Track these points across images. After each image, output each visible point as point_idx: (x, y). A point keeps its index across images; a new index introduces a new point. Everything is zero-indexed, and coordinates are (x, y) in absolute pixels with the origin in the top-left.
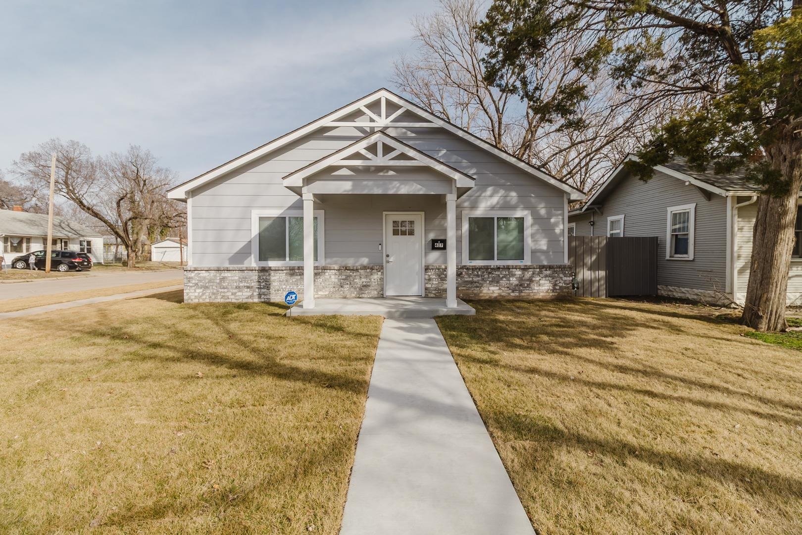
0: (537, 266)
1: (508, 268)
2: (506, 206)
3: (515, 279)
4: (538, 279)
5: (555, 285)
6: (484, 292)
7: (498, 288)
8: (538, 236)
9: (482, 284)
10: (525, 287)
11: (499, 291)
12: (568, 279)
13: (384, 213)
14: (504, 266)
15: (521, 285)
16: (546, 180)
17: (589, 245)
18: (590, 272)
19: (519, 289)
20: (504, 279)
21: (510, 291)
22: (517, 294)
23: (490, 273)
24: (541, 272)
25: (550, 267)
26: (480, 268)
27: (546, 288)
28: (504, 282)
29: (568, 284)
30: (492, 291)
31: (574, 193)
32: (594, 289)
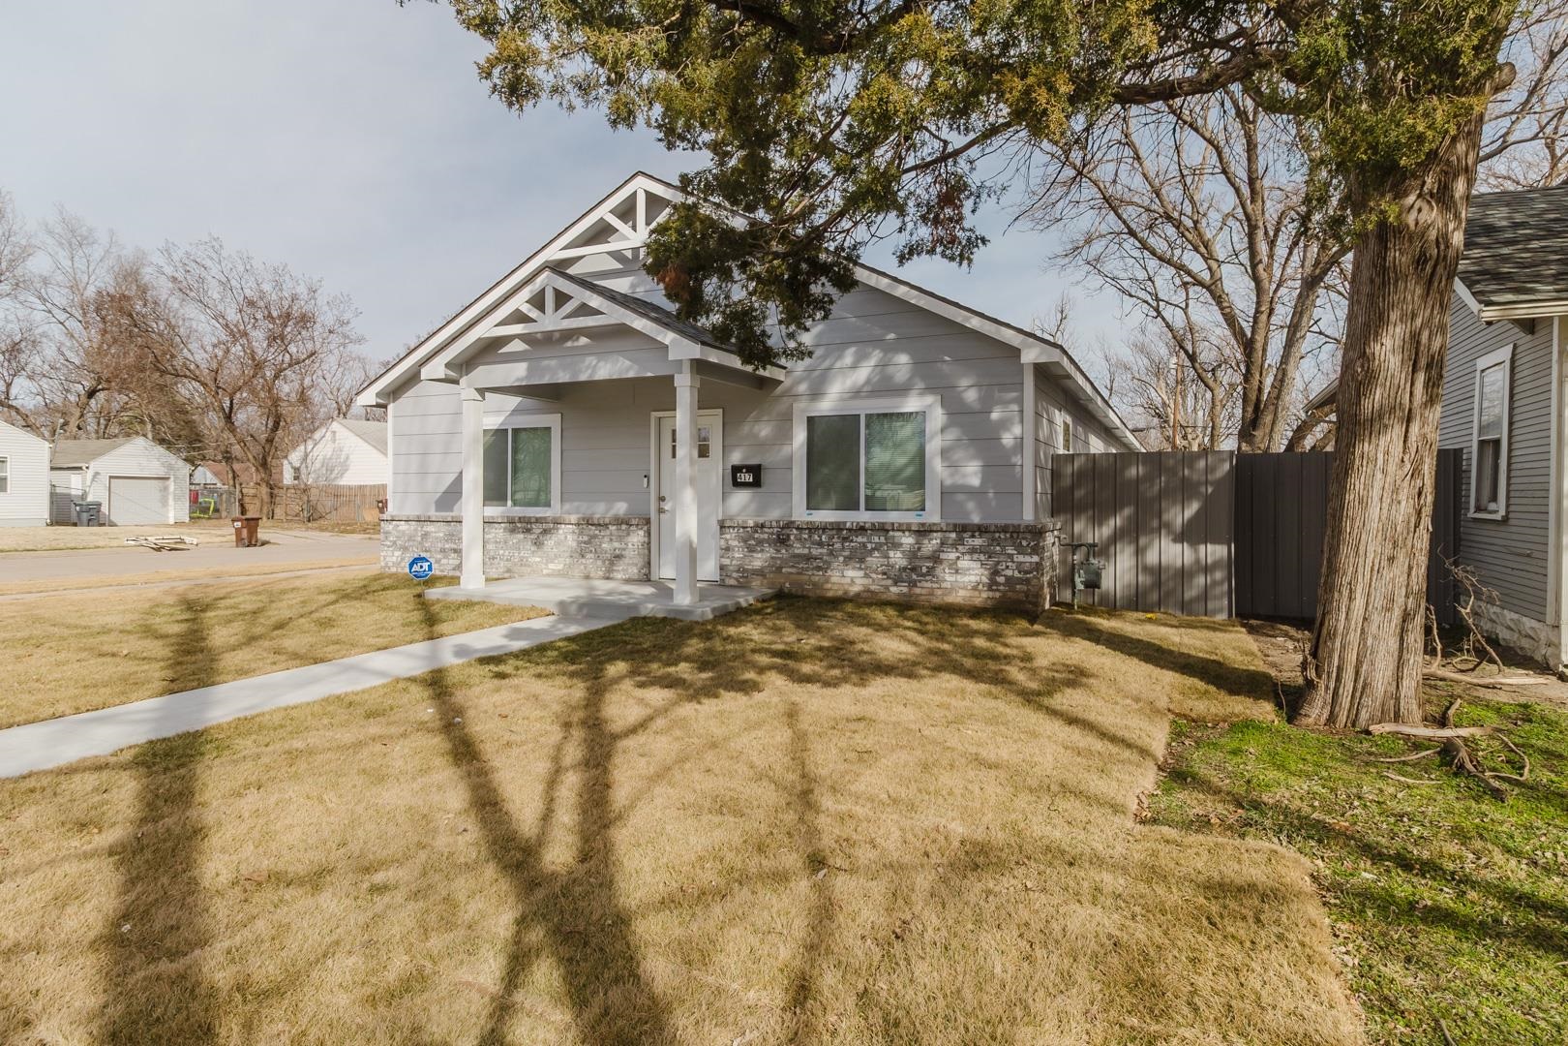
0: (948, 525)
1: (882, 529)
2: (884, 386)
3: (899, 555)
4: (953, 556)
5: (995, 573)
6: (834, 579)
7: (861, 573)
8: (958, 455)
9: (829, 564)
10: (924, 575)
11: (866, 581)
12: (1028, 559)
13: (654, 414)
14: (873, 524)
15: (913, 569)
16: (959, 320)
17: (1175, 474)
18: (1179, 546)
19: (910, 577)
20: (876, 554)
21: (890, 582)
22: (905, 590)
23: (845, 539)
24: (960, 541)
25: (981, 530)
26: (824, 528)
27: (973, 579)
28: (875, 560)
29: (1026, 572)
30: (849, 581)
31: (1030, 346)
32: (1191, 593)
